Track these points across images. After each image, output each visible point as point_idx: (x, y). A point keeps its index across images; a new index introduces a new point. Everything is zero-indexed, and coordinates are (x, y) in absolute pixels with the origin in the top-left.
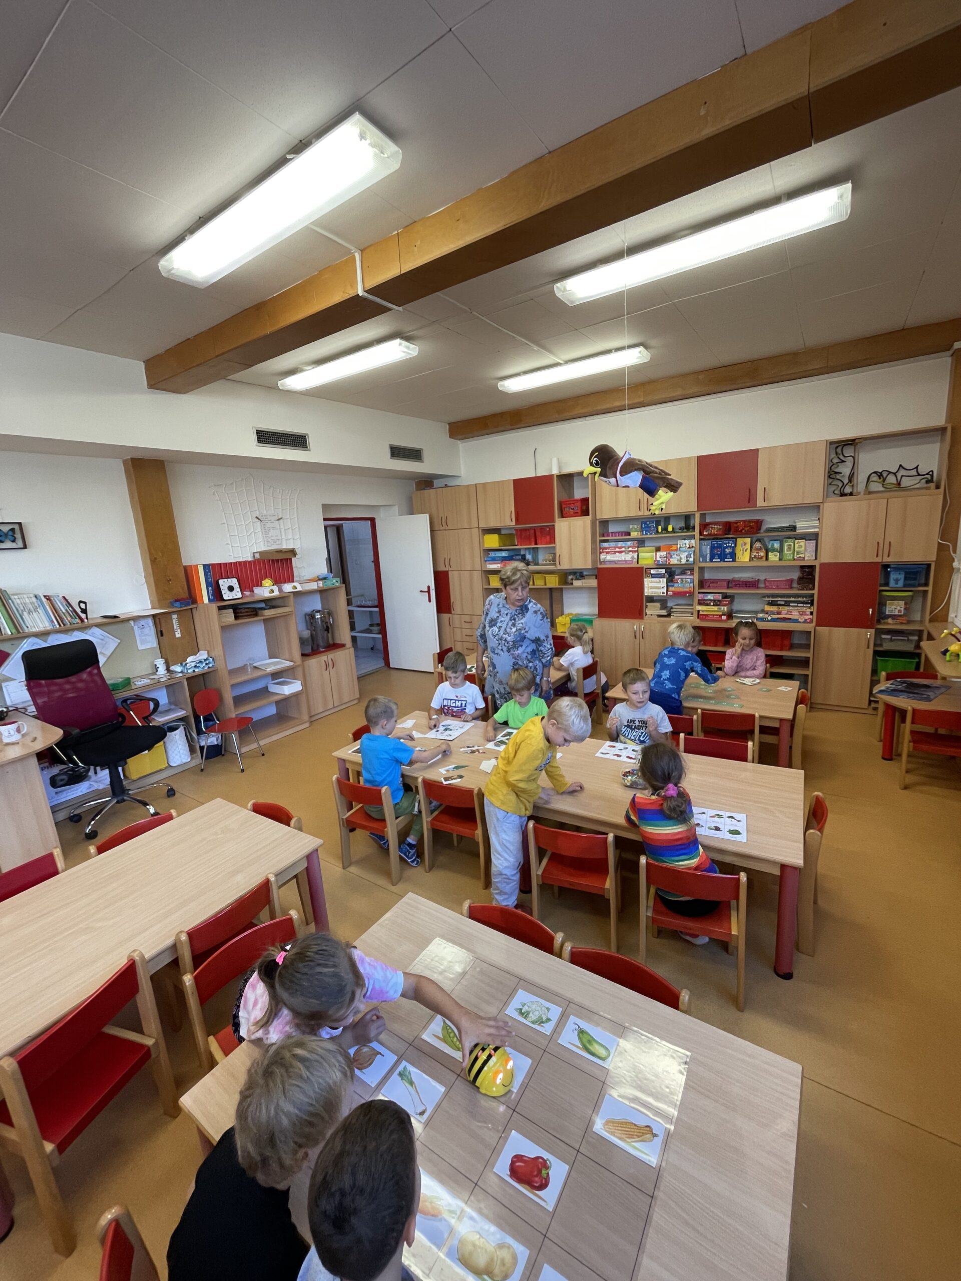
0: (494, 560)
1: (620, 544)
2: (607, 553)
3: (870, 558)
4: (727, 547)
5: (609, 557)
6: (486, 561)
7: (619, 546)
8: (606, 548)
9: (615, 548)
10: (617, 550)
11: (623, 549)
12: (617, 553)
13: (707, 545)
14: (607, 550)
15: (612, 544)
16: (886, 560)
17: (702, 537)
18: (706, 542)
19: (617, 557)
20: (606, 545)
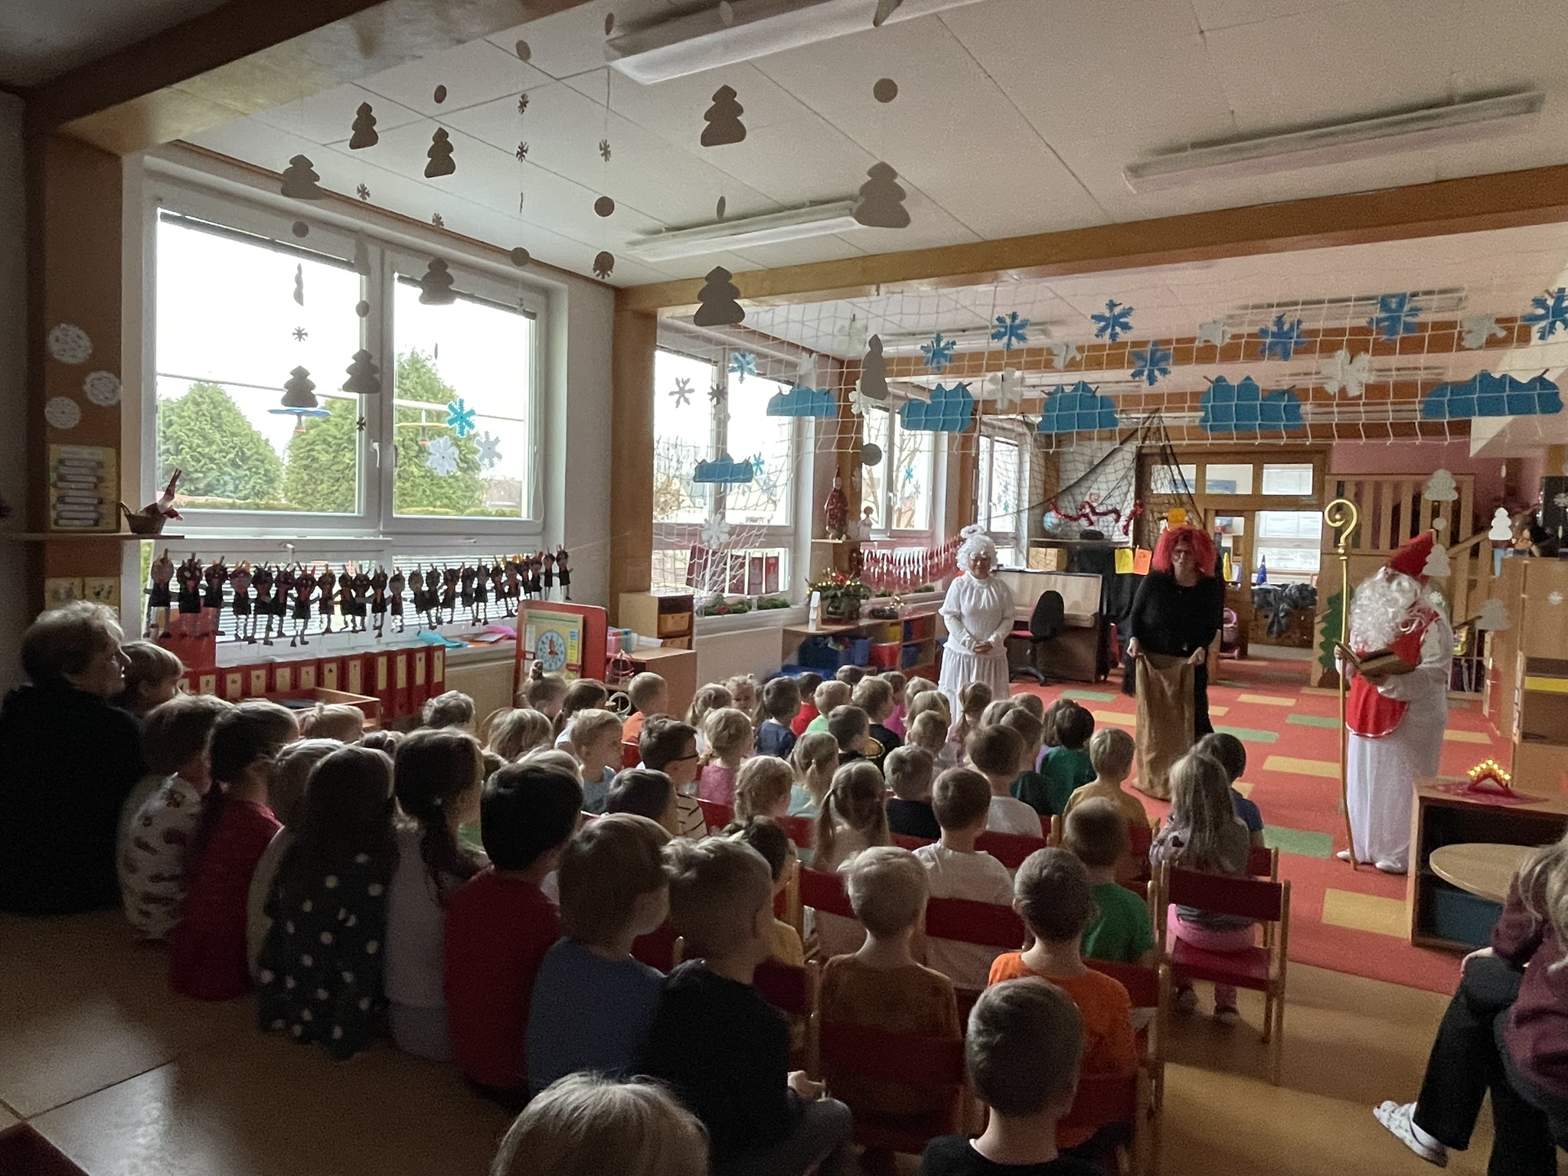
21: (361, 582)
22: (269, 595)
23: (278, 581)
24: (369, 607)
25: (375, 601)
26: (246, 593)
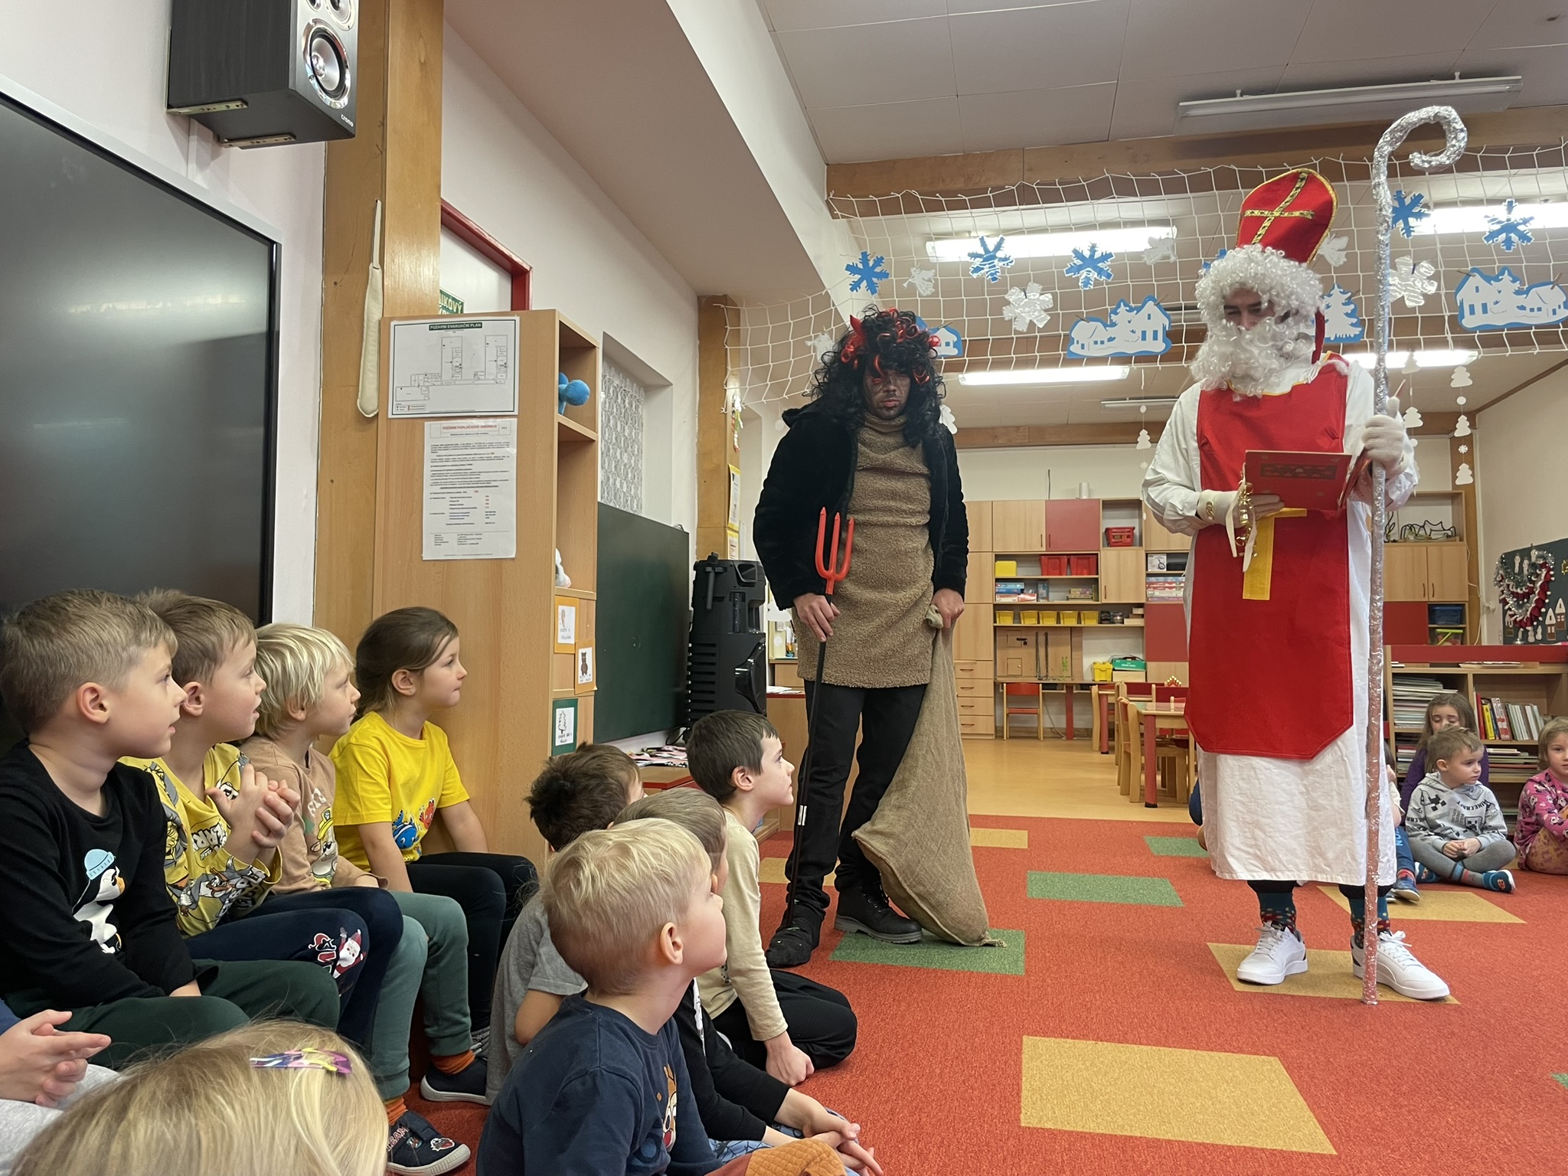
0: (1009, 593)
1: (1170, 579)
2: (1154, 588)
3: (1419, 598)
5: (1157, 593)
6: (996, 593)
7: (1169, 581)
8: (1153, 583)
9: (1165, 582)
10: (1167, 585)
11: (1174, 585)
12: (1167, 589)
14: (1155, 585)
15: (1161, 579)
16: (1432, 599)
19: (1167, 593)
20: (1153, 579)
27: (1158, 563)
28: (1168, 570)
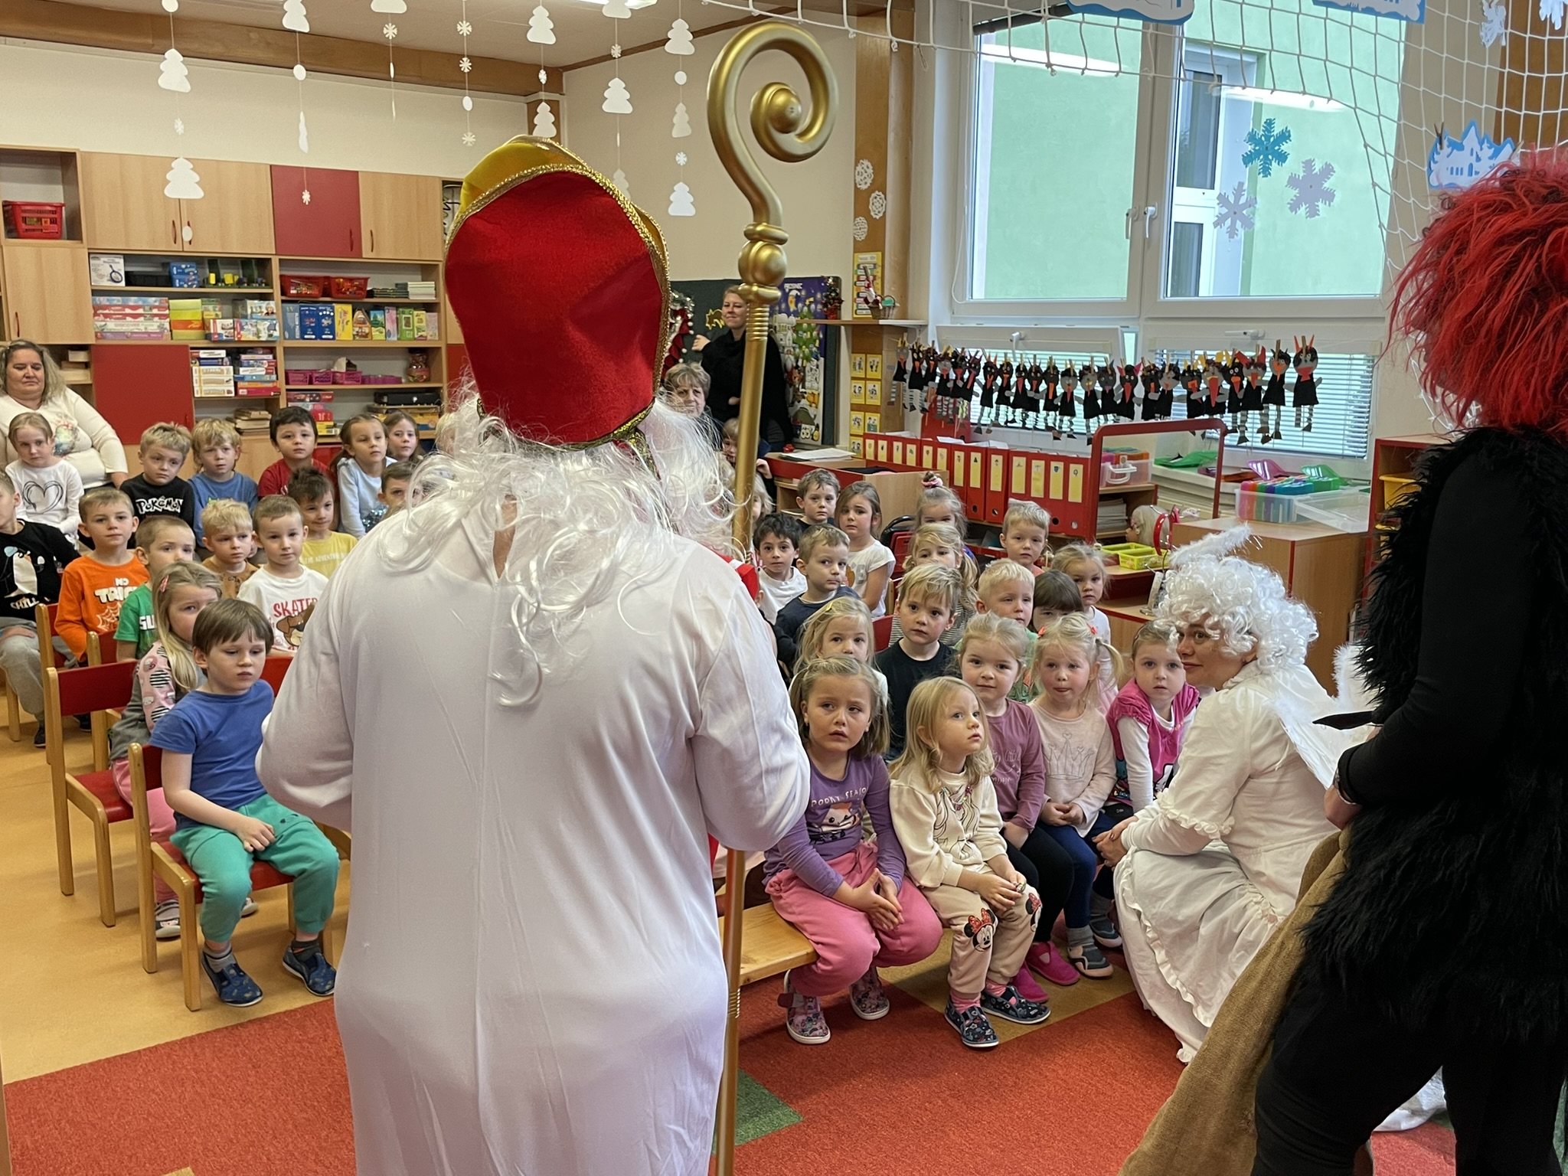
1: (133, 301)
2: (106, 316)
4: (324, 316)
5: (111, 325)
7: (131, 304)
8: (104, 307)
9: (125, 306)
10: (128, 311)
11: (141, 311)
12: (129, 319)
13: (295, 311)
14: (107, 311)
15: (117, 300)
17: (284, 298)
18: (291, 307)
19: (129, 326)
20: (103, 300)
21: (1034, 374)
22: (962, 379)
23: (970, 368)
24: (1042, 403)
25: (1047, 395)
26: (948, 375)
27: (110, 271)
28: (127, 285)
